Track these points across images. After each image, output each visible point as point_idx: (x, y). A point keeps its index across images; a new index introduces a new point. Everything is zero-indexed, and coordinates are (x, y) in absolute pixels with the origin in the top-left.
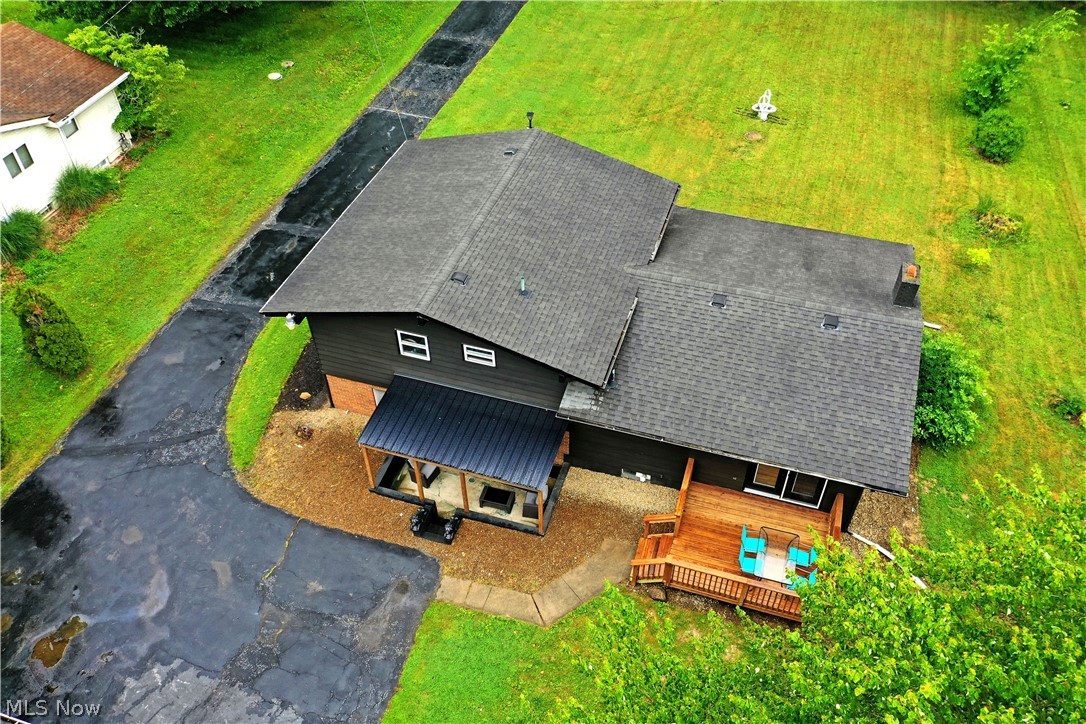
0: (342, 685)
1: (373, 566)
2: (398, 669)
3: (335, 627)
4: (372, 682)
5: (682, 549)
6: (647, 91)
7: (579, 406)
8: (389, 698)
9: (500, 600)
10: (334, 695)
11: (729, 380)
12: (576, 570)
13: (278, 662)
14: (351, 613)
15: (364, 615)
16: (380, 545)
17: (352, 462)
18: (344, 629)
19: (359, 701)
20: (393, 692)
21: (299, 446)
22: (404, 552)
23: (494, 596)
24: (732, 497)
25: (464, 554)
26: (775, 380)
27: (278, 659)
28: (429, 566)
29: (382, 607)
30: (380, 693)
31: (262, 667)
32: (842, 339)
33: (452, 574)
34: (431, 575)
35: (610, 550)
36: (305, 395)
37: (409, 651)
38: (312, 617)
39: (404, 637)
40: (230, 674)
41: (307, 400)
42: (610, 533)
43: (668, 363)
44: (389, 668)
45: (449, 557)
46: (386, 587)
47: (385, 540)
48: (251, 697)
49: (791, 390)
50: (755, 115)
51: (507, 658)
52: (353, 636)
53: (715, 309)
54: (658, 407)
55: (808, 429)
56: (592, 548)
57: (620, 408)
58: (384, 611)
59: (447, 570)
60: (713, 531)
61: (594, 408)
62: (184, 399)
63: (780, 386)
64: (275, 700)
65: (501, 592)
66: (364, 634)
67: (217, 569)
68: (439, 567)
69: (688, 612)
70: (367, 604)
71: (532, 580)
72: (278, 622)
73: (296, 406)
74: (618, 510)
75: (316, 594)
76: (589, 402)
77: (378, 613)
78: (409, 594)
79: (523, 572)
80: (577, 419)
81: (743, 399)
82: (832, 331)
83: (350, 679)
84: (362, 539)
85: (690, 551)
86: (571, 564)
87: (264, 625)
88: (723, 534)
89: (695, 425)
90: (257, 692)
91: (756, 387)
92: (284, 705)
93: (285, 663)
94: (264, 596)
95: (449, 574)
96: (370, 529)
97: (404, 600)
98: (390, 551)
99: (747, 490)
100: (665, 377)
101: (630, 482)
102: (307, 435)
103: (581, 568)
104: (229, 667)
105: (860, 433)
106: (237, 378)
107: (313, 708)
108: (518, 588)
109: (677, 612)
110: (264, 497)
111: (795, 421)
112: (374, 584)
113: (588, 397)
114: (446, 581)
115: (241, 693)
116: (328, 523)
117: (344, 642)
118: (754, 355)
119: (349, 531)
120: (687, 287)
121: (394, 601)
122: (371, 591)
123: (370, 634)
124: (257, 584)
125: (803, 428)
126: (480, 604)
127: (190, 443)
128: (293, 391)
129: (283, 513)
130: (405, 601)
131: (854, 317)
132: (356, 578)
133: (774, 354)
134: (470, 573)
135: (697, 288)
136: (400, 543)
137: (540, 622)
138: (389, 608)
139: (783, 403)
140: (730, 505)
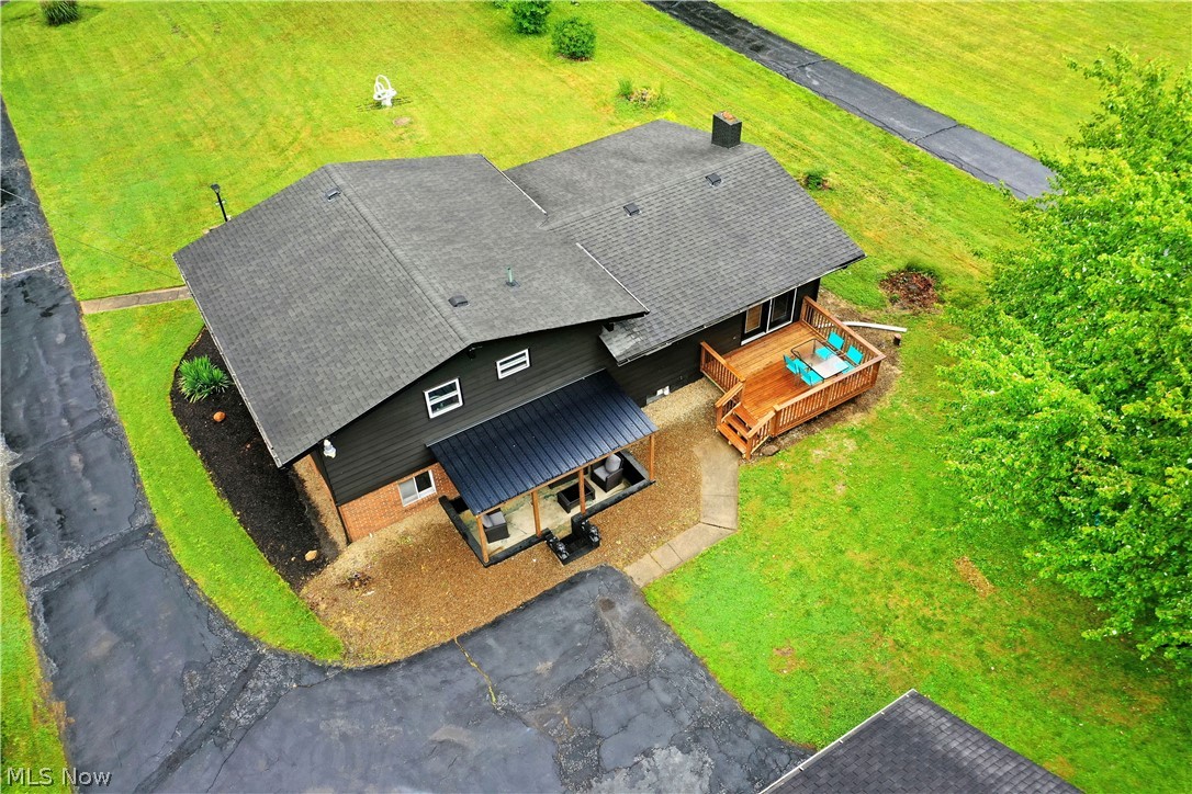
0: (667, 699)
1: (566, 612)
2: (685, 650)
3: (601, 675)
4: (681, 675)
5: (755, 407)
6: (257, 130)
7: (628, 346)
8: (707, 672)
9: (683, 545)
10: (671, 710)
11: (700, 258)
12: (704, 482)
13: (598, 737)
14: (599, 654)
15: (609, 646)
16: (548, 596)
17: (436, 563)
18: (610, 668)
19: (692, 695)
20: (704, 666)
21: (369, 593)
22: (571, 583)
23: (678, 547)
24: (739, 355)
25: (619, 542)
26: (726, 238)
27: (596, 736)
28: (604, 574)
29: (612, 630)
30: (697, 675)
31: (592, 753)
32: (732, 186)
33: (628, 561)
34: (615, 577)
35: (705, 453)
36: (310, 555)
37: (674, 634)
38: (578, 687)
39: (657, 629)
40: (576, 784)
41: (318, 557)
42: (691, 444)
43: (649, 274)
44: (678, 656)
45: (609, 553)
46: (595, 616)
47: (547, 588)
48: (617, 777)
49: (742, 239)
50: (378, 105)
51: (742, 570)
52: (623, 666)
53: (635, 217)
54: (678, 307)
55: (779, 255)
56: (691, 461)
57: (655, 327)
58: (618, 631)
59: (620, 564)
60: (757, 383)
61: (638, 339)
62: (180, 662)
63: (732, 240)
64: (636, 759)
65: (679, 540)
66: (627, 656)
67: (443, 738)
68: (611, 568)
69: (798, 445)
70: (601, 639)
71: (687, 514)
72: (555, 716)
73: (313, 571)
74: (675, 426)
75: (553, 669)
76: (629, 338)
77: (616, 637)
78: (617, 604)
79: (674, 516)
80: (633, 357)
81: (722, 264)
82: (721, 185)
83: (667, 690)
84: (527, 605)
85: (762, 405)
86: (696, 482)
87: (547, 729)
88: (764, 380)
89: (714, 302)
90: (616, 769)
91: (719, 251)
92: (648, 753)
93: (604, 731)
94: (513, 713)
95: (626, 564)
96: (524, 593)
97: (620, 610)
98: (561, 592)
99: (743, 343)
100: (659, 284)
101: (656, 403)
102: (360, 581)
103: (705, 478)
104: (567, 781)
105: (806, 237)
106: (210, 600)
107: (670, 733)
108: (684, 527)
109: (793, 451)
110: (398, 654)
111: (765, 255)
112: (584, 621)
113: (625, 335)
114: (629, 570)
115: (605, 783)
116: (484, 620)
117: (623, 676)
118: (695, 231)
119: (509, 609)
120: (600, 214)
121: (615, 618)
122: (590, 628)
123: (632, 652)
124: (496, 712)
125: (774, 257)
126: (677, 560)
127: (251, 686)
128: (291, 563)
129: (434, 650)
130: (622, 610)
131: (724, 168)
132: (567, 630)
133: (706, 223)
134: (639, 549)
135: (608, 211)
136: (561, 579)
137: (730, 531)
138: (618, 625)
139: (746, 249)
140: (743, 360)
